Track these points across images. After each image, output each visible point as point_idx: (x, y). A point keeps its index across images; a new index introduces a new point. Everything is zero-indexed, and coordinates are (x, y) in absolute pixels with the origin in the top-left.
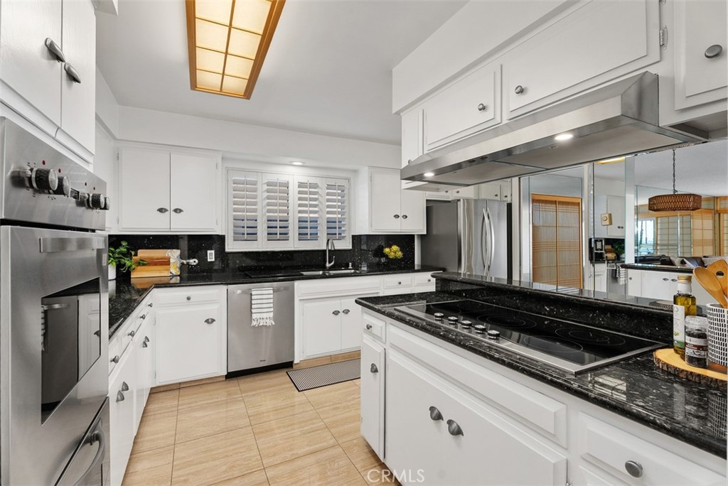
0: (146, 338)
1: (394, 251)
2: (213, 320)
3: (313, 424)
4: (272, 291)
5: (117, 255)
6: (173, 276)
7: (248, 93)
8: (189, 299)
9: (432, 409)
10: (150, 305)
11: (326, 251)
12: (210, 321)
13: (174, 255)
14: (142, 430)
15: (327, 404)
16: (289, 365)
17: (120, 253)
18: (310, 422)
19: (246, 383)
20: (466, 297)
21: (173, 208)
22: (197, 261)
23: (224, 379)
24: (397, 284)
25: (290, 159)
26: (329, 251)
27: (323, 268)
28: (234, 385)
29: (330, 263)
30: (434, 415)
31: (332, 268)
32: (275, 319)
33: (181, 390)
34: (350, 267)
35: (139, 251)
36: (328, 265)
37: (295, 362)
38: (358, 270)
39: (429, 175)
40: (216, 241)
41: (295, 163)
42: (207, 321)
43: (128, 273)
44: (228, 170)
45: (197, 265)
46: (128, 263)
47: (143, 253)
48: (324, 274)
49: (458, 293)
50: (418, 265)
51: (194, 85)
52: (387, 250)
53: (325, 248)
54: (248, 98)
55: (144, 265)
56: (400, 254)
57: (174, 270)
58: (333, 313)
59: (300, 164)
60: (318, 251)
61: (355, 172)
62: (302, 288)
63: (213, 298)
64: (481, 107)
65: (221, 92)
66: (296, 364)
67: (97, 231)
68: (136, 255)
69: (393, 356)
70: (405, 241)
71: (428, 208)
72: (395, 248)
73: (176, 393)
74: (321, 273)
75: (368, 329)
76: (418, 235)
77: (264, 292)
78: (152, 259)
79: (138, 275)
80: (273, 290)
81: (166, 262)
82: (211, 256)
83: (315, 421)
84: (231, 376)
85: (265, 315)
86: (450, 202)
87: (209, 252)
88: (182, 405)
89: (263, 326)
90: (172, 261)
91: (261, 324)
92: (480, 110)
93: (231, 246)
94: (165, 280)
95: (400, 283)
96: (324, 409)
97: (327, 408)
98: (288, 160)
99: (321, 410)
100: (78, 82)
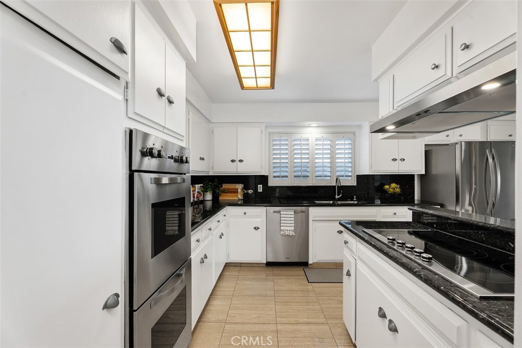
0: (222, 233)
1: (394, 188)
2: (258, 228)
3: (313, 305)
4: (293, 213)
5: (213, 187)
6: (240, 200)
7: (272, 86)
8: (245, 213)
9: (380, 309)
10: (225, 216)
11: (335, 186)
12: (256, 228)
13: (240, 187)
14: (218, 284)
15: (326, 295)
16: (305, 264)
17: (214, 186)
18: (312, 304)
19: (277, 270)
20: (436, 228)
21: (238, 160)
22: (252, 191)
23: (265, 265)
24: (392, 214)
25: (310, 123)
26: (338, 186)
27: (333, 199)
28: (271, 270)
29: (338, 195)
30: (381, 314)
31: (339, 199)
32: (294, 231)
33: (242, 268)
34: (355, 199)
35: (223, 185)
36: (337, 197)
37: (309, 263)
38: (360, 202)
39: (391, 128)
40: (263, 179)
41: (312, 125)
42: (255, 228)
43: (218, 197)
44: (270, 134)
45: (252, 193)
46: (217, 191)
47: (225, 186)
48: (333, 203)
49: (430, 225)
50: (418, 200)
51: (242, 87)
52: (387, 187)
53: (335, 185)
54: (273, 88)
55: (225, 193)
56: (398, 190)
57: (240, 197)
58: (338, 232)
59: (316, 125)
60: (330, 186)
61: (360, 126)
62: (315, 212)
63: (258, 214)
64: (433, 66)
65: (257, 88)
66: (310, 264)
67: (187, 174)
68: (222, 187)
69: (361, 266)
70: (405, 180)
71: (426, 152)
72: (393, 185)
73: (239, 268)
74: (331, 202)
75: (345, 243)
76: (418, 175)
77: (288, 213)
78: (229, 189)
79: (223, 198)
80: (295, 212)
81: (236, 192)
82: (260, 188)
83: (315, 304)
84: (269, 264)
85: (288, 228)
86: (448, 145)
87: (259, 186)
88: (241, 276)
89: (287, 235)
90: (239, 191)
91: (286, 234)
92: (433, 69)
93: (272, 183)
94: (236, 202)
95: (395, 214)
96: (323, 298)
97: (325, 298)
98: (307, 123)
99: (321, 298)
100: (173, 103)
